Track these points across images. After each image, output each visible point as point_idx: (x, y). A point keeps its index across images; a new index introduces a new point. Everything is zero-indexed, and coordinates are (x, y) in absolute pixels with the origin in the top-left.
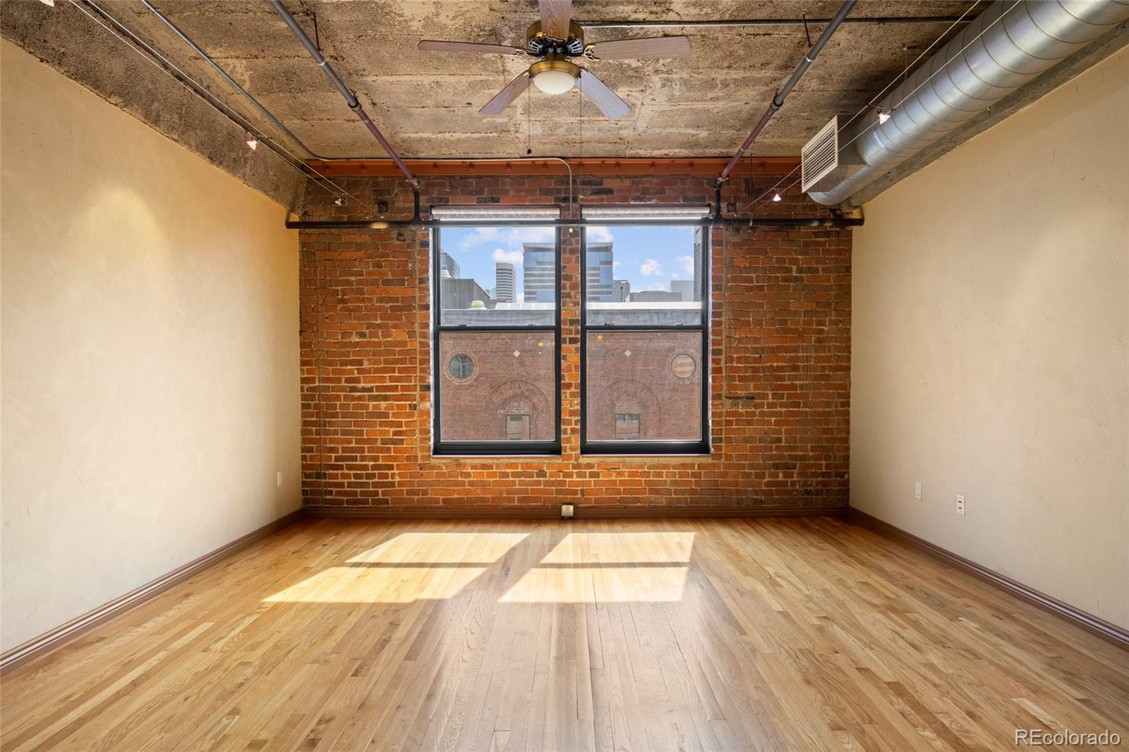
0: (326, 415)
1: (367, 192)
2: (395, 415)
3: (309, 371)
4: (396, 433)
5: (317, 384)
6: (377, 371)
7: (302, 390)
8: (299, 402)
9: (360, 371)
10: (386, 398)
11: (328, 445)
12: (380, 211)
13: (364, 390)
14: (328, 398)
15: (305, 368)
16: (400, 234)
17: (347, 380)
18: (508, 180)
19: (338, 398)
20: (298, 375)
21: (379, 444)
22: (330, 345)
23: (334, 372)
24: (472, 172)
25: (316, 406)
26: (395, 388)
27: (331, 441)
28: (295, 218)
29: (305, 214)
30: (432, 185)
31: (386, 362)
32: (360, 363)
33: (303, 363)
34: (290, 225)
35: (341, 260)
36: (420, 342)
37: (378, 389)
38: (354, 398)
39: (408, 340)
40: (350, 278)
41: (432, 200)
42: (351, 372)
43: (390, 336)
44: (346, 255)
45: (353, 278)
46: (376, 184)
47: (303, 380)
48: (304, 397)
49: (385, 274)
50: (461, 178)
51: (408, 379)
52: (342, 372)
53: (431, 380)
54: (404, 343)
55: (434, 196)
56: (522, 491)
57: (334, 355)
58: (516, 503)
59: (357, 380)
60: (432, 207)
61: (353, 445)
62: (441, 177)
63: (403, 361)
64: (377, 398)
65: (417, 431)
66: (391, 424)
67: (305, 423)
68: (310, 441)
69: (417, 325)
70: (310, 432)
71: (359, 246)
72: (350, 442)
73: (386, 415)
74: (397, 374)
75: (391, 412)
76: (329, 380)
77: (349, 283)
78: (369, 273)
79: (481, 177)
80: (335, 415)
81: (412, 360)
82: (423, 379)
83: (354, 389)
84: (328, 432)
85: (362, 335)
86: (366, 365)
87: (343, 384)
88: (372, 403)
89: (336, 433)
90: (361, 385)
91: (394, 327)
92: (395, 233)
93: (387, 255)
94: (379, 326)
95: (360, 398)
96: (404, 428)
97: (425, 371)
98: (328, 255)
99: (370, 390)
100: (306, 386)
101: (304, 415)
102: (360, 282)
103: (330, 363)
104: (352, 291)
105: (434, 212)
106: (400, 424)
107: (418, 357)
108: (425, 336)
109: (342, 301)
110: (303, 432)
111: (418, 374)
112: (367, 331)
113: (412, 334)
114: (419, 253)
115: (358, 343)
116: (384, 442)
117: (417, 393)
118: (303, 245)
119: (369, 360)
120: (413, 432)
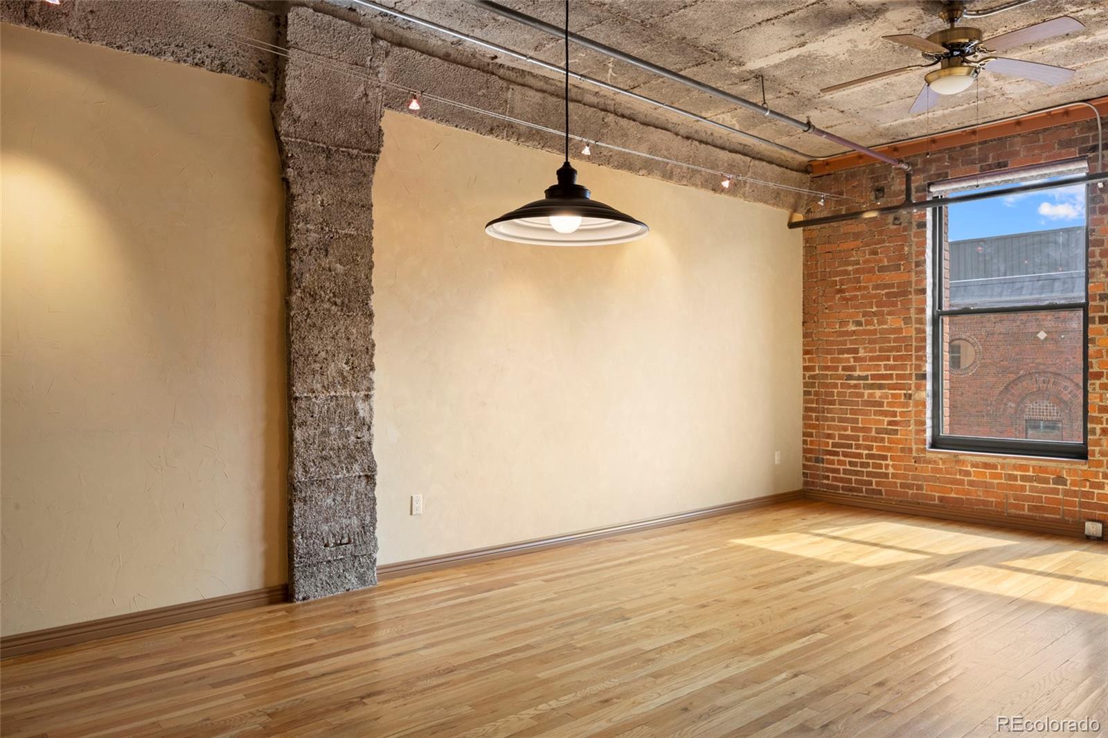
0: (825, 402)
1: (864, 182)
2: (890, 404)
3: (810, 360)
4: (890, 423)
5: (817, 372)
6: (872, 359)
7: (804, 378)
8: (801, 389)
9: (856, 359)
10: (880, 387)
11: (826, 432)
12: (877, 198)
13: (860, 378)
14: (826, 385)
15: (807, 356)
16: (896, 219)
17: (844, 369)
18: (1019, 139)
19: (835, 386)
20: (801, 364)
21: (873, 433)
22: (829, 334)
23: (832, 360)
24: (976, 139)
25: (817, 394)
26: (890, 377)
27: (829, 427)
28: (799, 217)
29: (809, 211)
30: (930, 162)
31: (881, 350)
32: (856, 351)
33: (806, 352)
34: (792, 225)
35: (840, 251)
36: (916, 329)
37: (874, 377)
38: (850, 386)
39: (903, 326)
40: (846, 268)
41: (930, 177)
42: (848, 360)
43: (886, 323)
44: (844, 246)
45: (850, 268)
46: (873, 172)
47: (806, 369)
48: (805, 385)
49: (881, 261)
50: (962, 147)
51: (903, 367)
52: (839, 361)
53: (928, 368)
54: (899, 330)
55: (932, 172)
56: (1033, 499)
57: (832, 343)
58: (1026, 512)
59: (853, 369)
60: (929, 185)
61: (849, 432)
62: (940, 152)
63: (898, 349)
64: (872, 386)
65: (912, 422)
66: (885, 413)
67: (807, 409)
68: (810, 426)
69: (912, 311)
70: (810, 418)
71: (857, 236)
72: (846, 429)
73: (880, 404)
74: (892, 362)
75: (885, 401)
76: (827, 368)
77: (846, 273)
78: (865, 262)
79: (986, 142)
80: (832, 403)
81: (908, 348)
82: (918, 367)
83: (850, 377)
84: (826, 419)
85: (859, 323)
86: (862, 354)
87: (840, 372)
88: (867, 392)
89: (833, 419)
90: (856, 374)
91: (889, 314)
92: (891, 217)
93: (883, 241)
94: (874, 314)
95: (856, 386)
96: (898, 418)
97: (922, 359)
98: (828, 247)
99: (866, 378)
100: (808, 374)
101: (806, 401)
102: (856, 271)
103: (828, 352)
104: (849, 281)
105: (932, 189)
106: (894, 414)
107: (914, 344)
108: (921, 321)
109: (841, 291)
110: (805, 418)
111: (914, 362)
112: (863, 320)
113: (907, 320)
114: (916, 235)
115: (854, 331)
116: (878, 431)
117: (913, 382)
118: (807, 240)
119: (865, 348)
120: (907, 423)
